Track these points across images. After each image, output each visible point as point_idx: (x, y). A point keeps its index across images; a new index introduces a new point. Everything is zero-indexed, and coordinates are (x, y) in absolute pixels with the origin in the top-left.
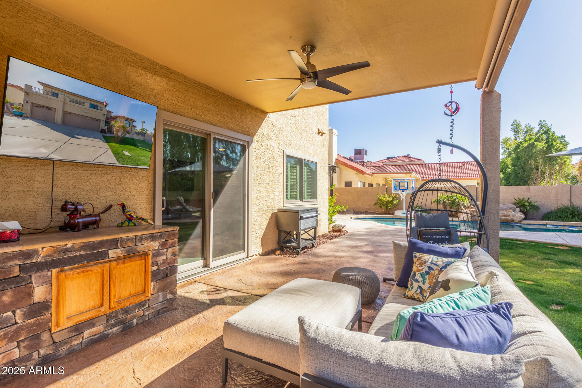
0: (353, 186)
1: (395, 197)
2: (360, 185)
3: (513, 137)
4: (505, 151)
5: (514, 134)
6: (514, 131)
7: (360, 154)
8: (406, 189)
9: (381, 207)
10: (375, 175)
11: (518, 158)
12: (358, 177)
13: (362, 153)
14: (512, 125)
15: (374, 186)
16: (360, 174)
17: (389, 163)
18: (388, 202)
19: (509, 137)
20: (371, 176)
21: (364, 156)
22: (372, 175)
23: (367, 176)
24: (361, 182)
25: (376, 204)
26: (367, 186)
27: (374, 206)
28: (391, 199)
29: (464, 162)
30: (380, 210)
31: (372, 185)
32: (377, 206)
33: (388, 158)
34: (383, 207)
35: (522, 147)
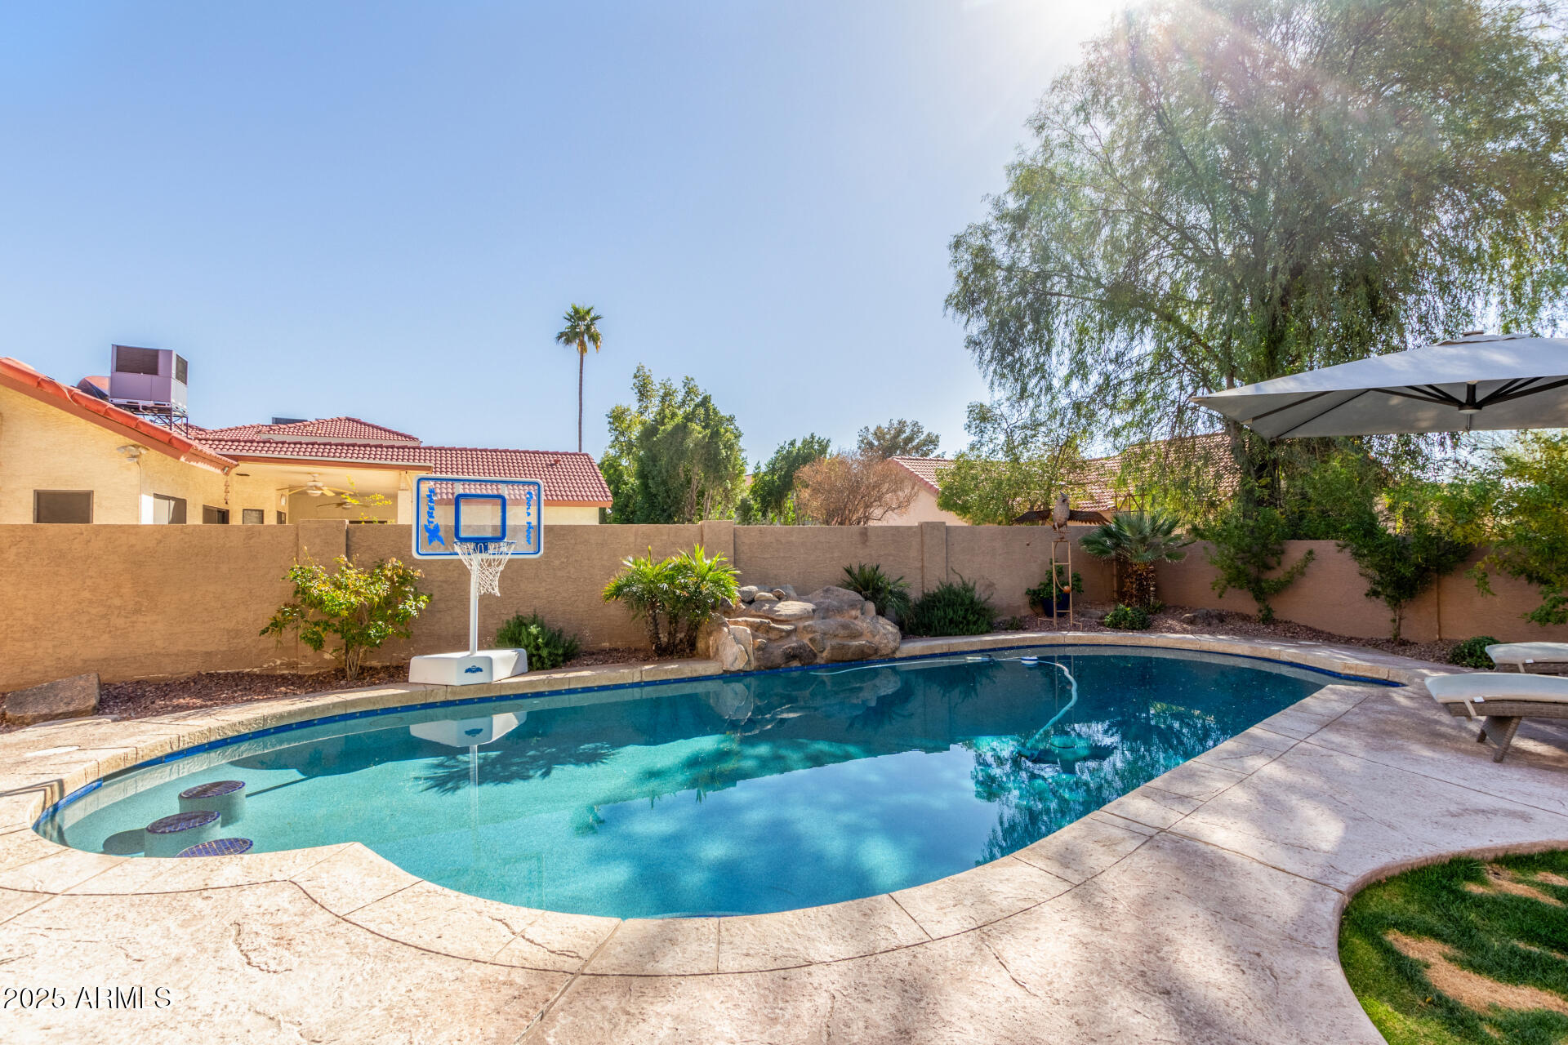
0: (102, 516)
1: (405, 579)
2: (149, 512)
3: (634, 407)
4: (617, 438)
5: (640, 400)
6: (640, 392)
7: (153, 371)
8: (499, 535)
9: (318, 644)
10: (244, 467)
11: (654, 459)
12: (135, 468)
13: (161, 371)
14: (635, 377)
15: (236, 519)
16: (152, 456)
17: (288, 434)
18: (361, 615)
19: (625, 405)
20: (226, 468)
21: (175, 384)
22: (231, 467)
23: (201, 465)
24: (157, 496)
25: (276, 625)
26: (195, 518)
27: (270, 641)
28: (382, 589)
29: (556, 453)
30: (308, 661)
31: (223, 516)
32: (288, 634)
33: (277, 421)
34: (330, 638)
35: (664, 431)
